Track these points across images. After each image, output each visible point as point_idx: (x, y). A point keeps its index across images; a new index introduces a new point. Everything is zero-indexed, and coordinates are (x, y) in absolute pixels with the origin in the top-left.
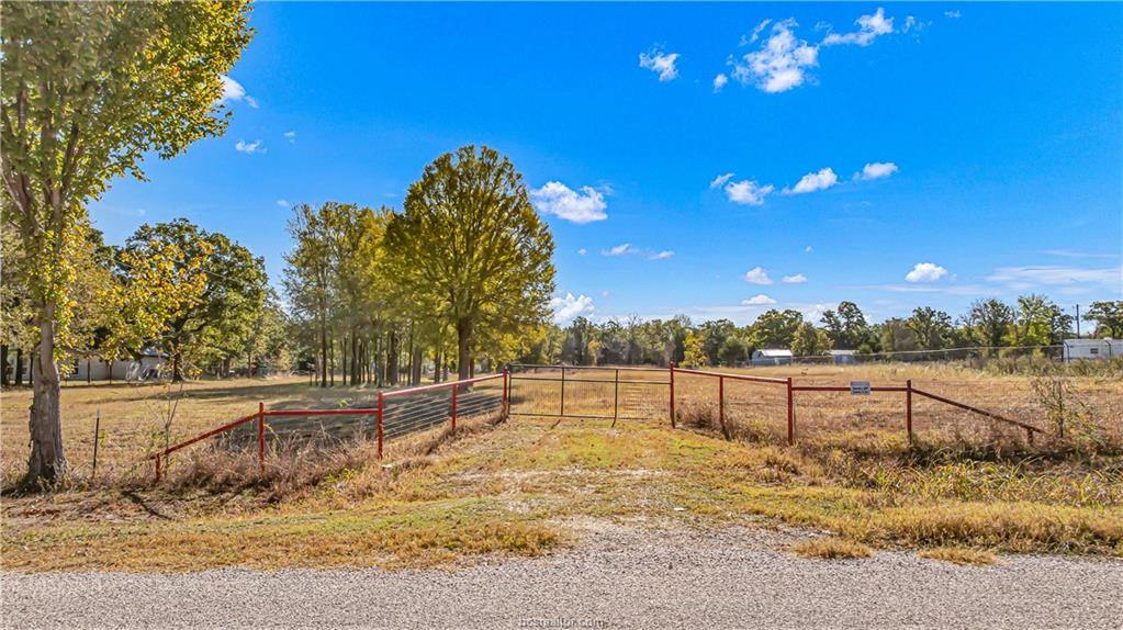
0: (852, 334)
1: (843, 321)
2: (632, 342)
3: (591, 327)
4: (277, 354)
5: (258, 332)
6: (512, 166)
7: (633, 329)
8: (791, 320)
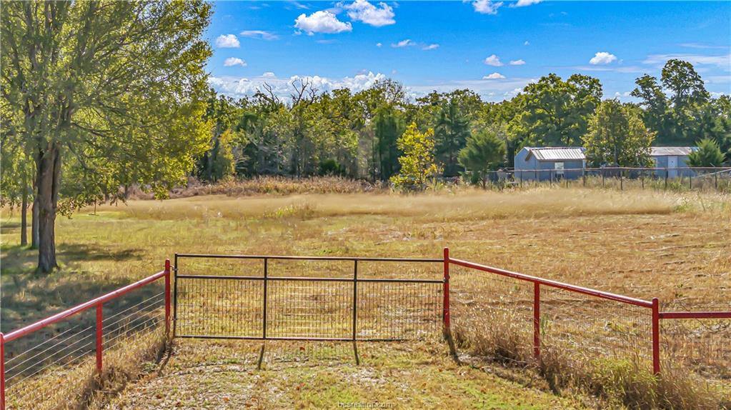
0: (684, 118)
1: (669, 93)
2: (299, 133)
3: (224, 102)
7: (302, 106)
8: (583, 94)
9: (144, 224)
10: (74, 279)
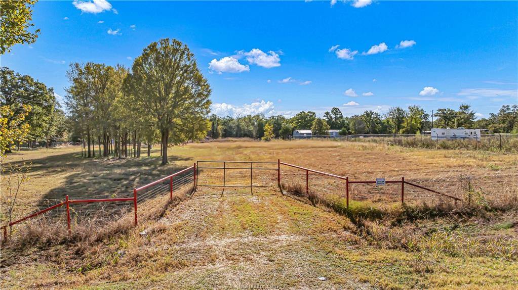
0: (337, 122)
1: (333, 116)
2: (238, 126)
3: (218, 118)
4: (61, 135)
5: (51, 125)
6: (188, 49)
7: (239, 119)
8: (311, 116)
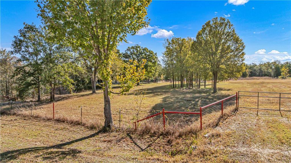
4: (160, 76)
7: (260, 65)
9: (232, 84)
10: (219, 94)
